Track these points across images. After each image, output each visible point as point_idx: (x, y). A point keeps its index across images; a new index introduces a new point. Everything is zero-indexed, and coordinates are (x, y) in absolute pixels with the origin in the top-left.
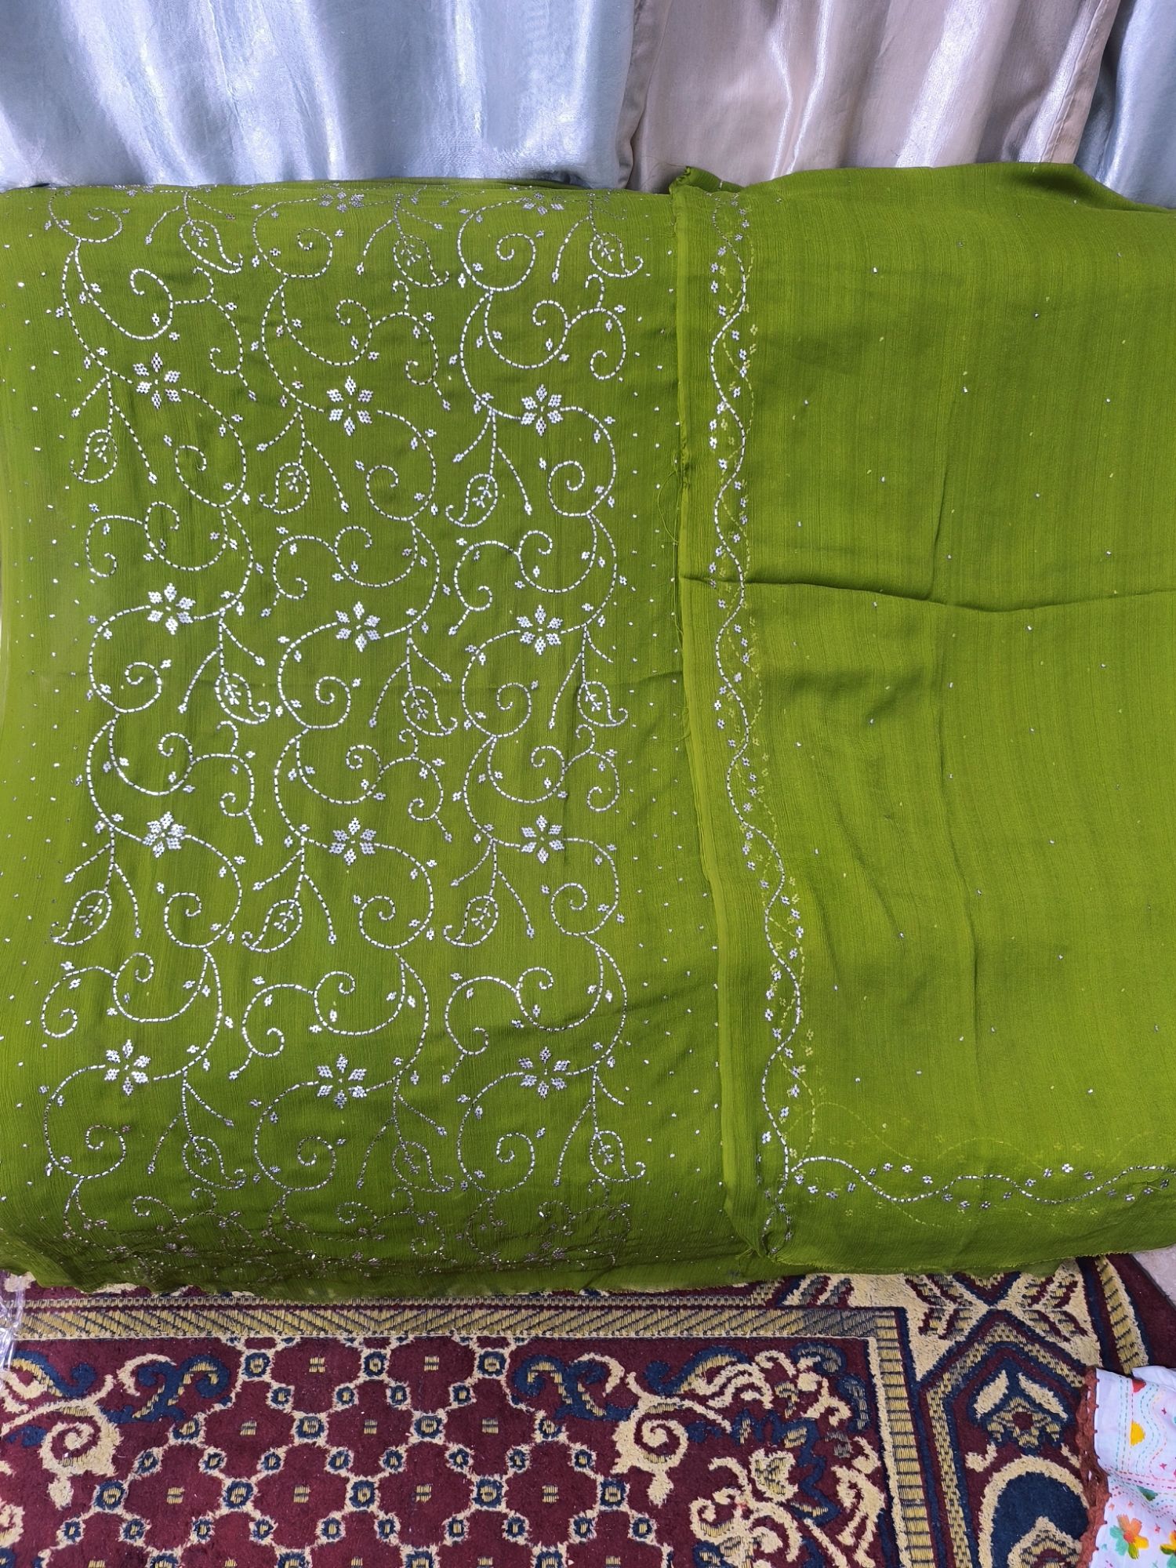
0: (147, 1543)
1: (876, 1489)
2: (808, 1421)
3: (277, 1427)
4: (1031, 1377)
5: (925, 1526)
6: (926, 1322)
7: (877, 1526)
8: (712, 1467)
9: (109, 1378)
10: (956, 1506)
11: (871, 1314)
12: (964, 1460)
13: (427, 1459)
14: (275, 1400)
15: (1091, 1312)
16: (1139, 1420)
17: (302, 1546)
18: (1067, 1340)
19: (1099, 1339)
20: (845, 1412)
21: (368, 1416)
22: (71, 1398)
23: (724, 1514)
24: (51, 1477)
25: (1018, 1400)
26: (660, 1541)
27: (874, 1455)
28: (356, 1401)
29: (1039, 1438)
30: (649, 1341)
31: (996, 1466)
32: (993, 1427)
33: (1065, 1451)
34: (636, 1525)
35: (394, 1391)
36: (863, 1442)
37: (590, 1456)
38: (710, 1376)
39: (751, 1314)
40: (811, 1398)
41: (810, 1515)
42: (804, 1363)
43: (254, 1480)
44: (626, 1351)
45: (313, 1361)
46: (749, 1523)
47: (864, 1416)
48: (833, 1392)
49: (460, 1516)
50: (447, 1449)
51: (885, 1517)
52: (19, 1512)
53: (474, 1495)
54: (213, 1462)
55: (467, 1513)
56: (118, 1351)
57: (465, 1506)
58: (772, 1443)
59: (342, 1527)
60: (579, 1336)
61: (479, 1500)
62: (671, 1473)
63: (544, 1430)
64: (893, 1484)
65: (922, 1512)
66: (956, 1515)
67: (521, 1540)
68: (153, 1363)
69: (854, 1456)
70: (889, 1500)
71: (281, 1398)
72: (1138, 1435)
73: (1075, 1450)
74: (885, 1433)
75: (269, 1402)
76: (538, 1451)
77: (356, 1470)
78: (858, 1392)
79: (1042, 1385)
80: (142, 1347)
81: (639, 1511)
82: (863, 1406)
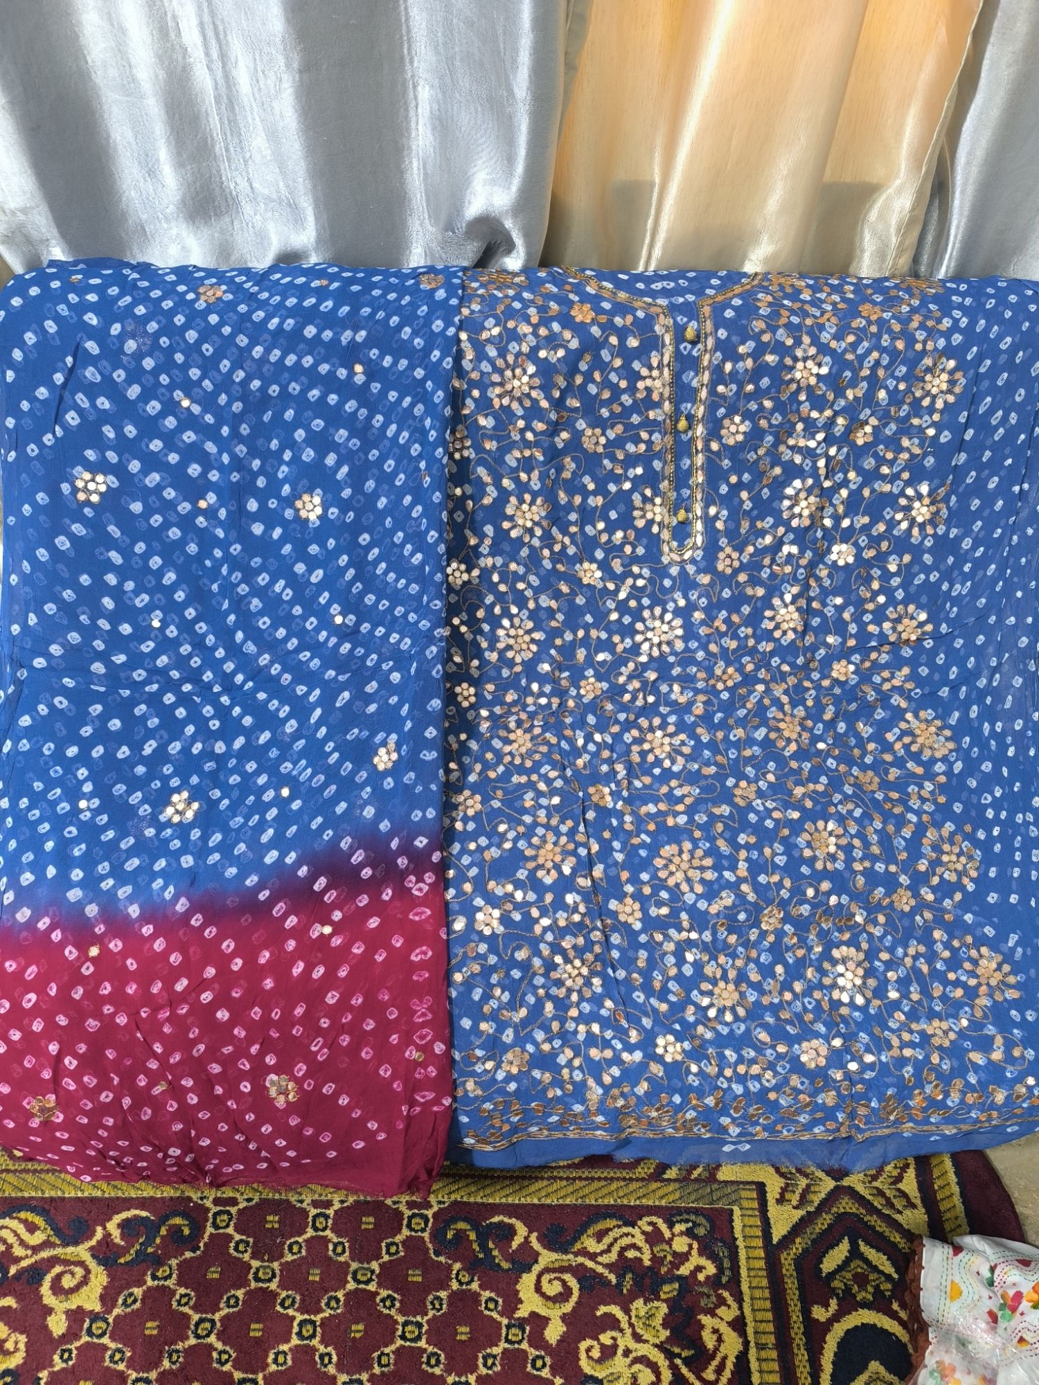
0: (128, 1367)
1: (734, 1335)
2: (680, 1278)
3: (237, 1274)
4: (868, 1243)
5: (776, 1366)
6: (782, 1195)
7: (735, 1365)
8: (598, 1313)
9: (99, 1230)
10: (803, 1351)
11: (734, 1187)
12: (810, 1312)
13: (361, 1302)
14: (236, 1249)
15: (920, 1189)
16: (957, 1279)
17: (255, 1372)
18: (900, 1212)
19: (927, 1212)
20: (711, 1269)
21: (314, 1266)
22: (68, 1245)
23: (608, 1352)
24: (49, 1311)
25: (859, 1262)
26: (554, 1374)
27: (734, 1305)
28: (304, 1253)
29: (874, 1295)
30: (549, 1206)
31: (836, 1318)
32: (836, 1284)
33: (895, 1306)
34: (534, 1361)
35: (336, 1245)
36: (726, 1294)
37: (496, 1302)
38: (600, 1236)
39: (634, 1185)
40: (683, 1258)
41: (679, 1356)
42: (679, 1228)
43: (217, 1316)
44: (528, 1214)
45: (270, 1218)
46: (628, 1361)
47: (728, 1273)
48: (701, 1254)
49: (387, 1350)
50: (377, 1293)
51: (742, 1358)
52: (23, 1339)
53: (399, 1333)
54: (184, 1300)
55: (393, 1347)
56: (110, 1207)
57: (392, 1342)
58: (651, 1293)
59: (289, 1357)
60: (491, 1201)
61: (403, 1337)
62: (564, 1318)
63: (459, 1279)
64: (750, 1330)
65: (774, 1354)
66: (801, 1357)
67: (437, 1371)
68: (136, 1217)
69: (717, 1306)
70: (746, 1344)
71: (241, 1247)
72: (955, 1293)
73: (903, 1306)
74: (745, 1287)
75: (232, 1251)
76: (454, 1296)
77: (302, 1310)
78: (723, 1252)
79: (878, 1250)
80: (127, 1203)
81: (537, 1348)
82: (727, 1264)
